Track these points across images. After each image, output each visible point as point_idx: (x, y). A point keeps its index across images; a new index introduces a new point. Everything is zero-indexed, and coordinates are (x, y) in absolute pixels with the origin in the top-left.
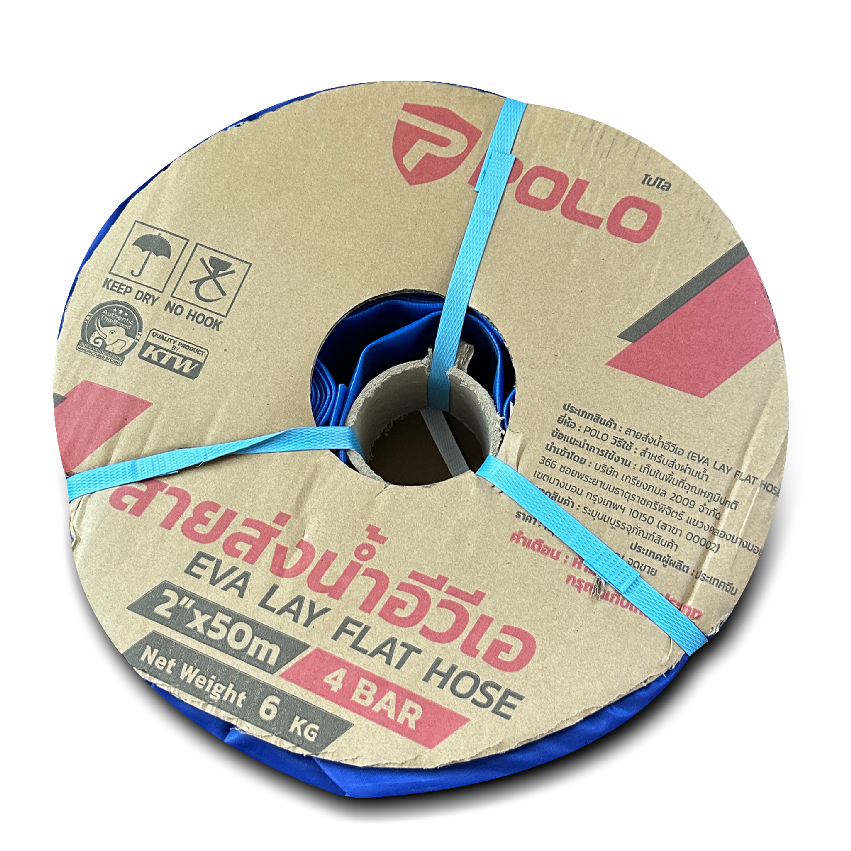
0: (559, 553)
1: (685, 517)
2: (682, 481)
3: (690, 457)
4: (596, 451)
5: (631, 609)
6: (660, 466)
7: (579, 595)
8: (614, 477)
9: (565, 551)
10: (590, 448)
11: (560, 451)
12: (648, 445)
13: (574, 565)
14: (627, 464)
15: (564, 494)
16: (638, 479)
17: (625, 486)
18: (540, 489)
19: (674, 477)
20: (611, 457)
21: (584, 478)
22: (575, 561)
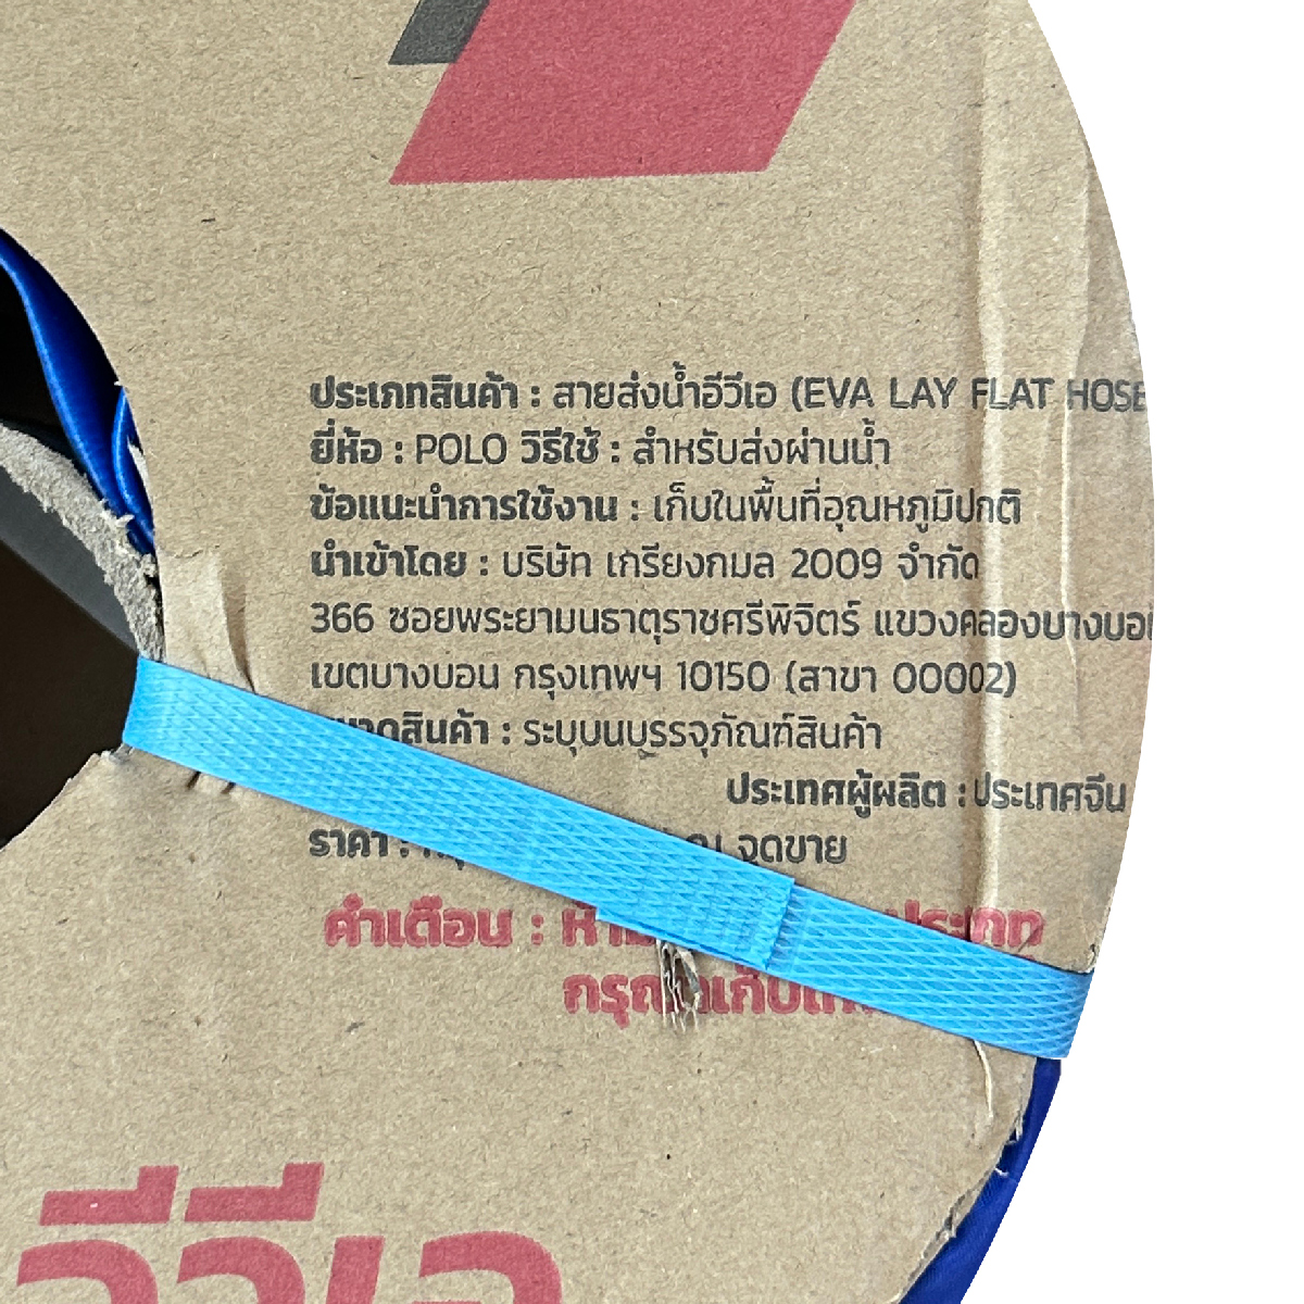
0: (505, 918)
1: (865, 619)
2: (810, 495)
3: (802, 402)
4: (485, 508)
5: (811, 1007)
6: (715, 475)
7: (626, 1033)
8: (580, 575)
9: (523, 906)
10: (462, 507)
11: (365, 561)
12: (646, 417)
13: (569, 939)
14: (606, 511)
15: (438, 706)
16: (661, 552)
17: (631, 594)
18: (352, 723)
19: (774, 494)
20: (541, 511)
21: (483, 624)
22: (569, 923)
